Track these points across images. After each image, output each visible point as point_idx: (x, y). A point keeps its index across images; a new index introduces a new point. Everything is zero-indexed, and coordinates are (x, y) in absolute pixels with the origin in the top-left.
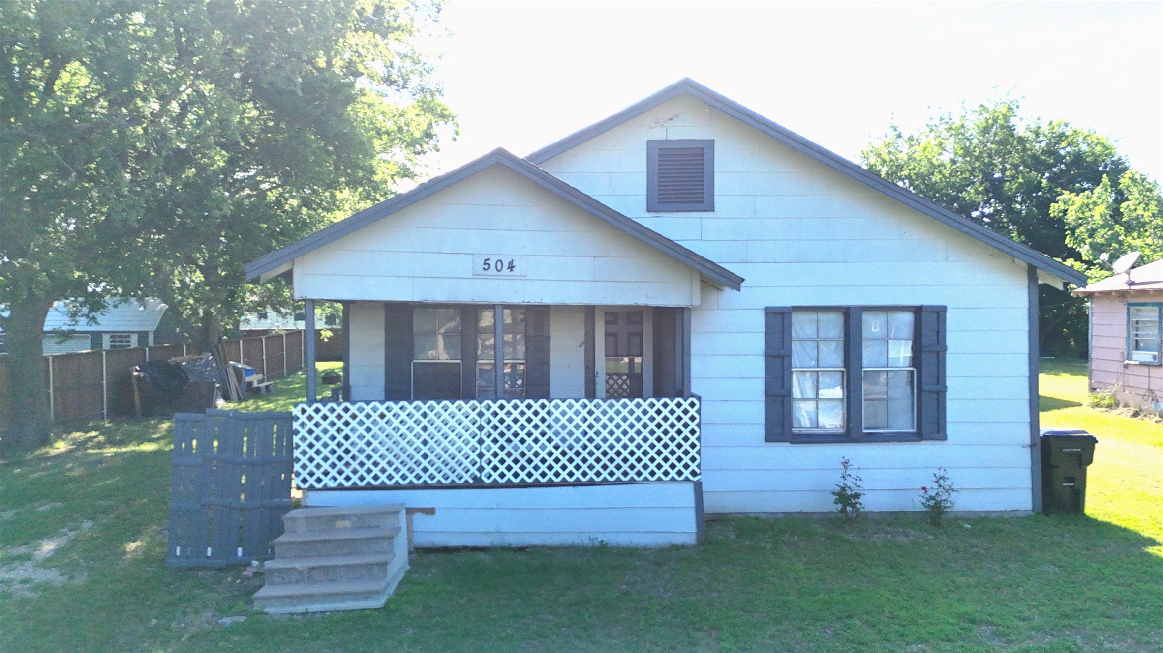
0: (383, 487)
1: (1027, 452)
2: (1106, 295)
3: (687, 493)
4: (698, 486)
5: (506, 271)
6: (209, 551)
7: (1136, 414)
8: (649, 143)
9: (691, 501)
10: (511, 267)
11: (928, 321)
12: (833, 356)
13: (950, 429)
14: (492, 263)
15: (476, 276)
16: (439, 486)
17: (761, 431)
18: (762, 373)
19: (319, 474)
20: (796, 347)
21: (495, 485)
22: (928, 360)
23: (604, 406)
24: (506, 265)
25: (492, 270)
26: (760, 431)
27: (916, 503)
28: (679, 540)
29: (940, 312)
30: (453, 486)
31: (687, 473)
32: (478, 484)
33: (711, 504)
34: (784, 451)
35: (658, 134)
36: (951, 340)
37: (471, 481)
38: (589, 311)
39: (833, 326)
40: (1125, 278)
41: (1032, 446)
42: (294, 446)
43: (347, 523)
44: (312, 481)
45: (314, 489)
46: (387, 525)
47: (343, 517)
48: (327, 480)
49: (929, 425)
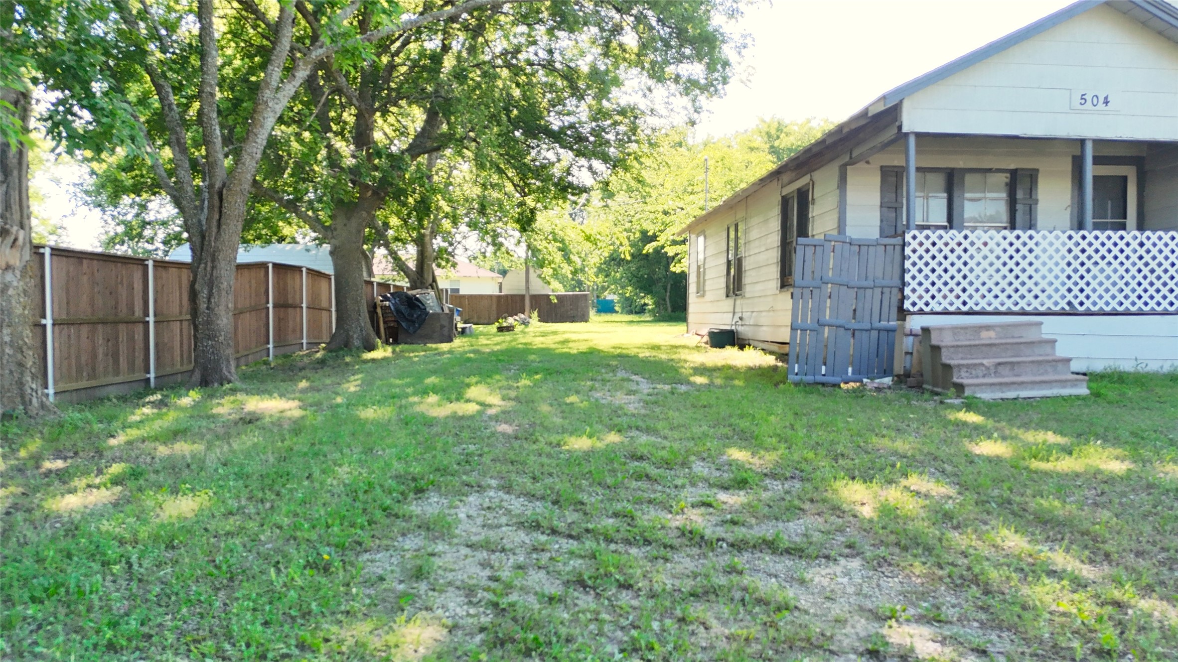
0: (983, 312)
5: (1101, 105)
6: (823, 370)
10: (1106, 102)
14: (1088, 98)
15: (1074, 110)
16: (1035, 313)
19: (927, 297)
21: (1089, 313)
24: (1101, 100)
25: (1089, 104)
37: (1067, 308)
42: (904, 271)
43: (992, 334)
44: (920, 304)
45: (921, 312)
46: (1030, 335)
47: (988, 328)
48: (933, 304)
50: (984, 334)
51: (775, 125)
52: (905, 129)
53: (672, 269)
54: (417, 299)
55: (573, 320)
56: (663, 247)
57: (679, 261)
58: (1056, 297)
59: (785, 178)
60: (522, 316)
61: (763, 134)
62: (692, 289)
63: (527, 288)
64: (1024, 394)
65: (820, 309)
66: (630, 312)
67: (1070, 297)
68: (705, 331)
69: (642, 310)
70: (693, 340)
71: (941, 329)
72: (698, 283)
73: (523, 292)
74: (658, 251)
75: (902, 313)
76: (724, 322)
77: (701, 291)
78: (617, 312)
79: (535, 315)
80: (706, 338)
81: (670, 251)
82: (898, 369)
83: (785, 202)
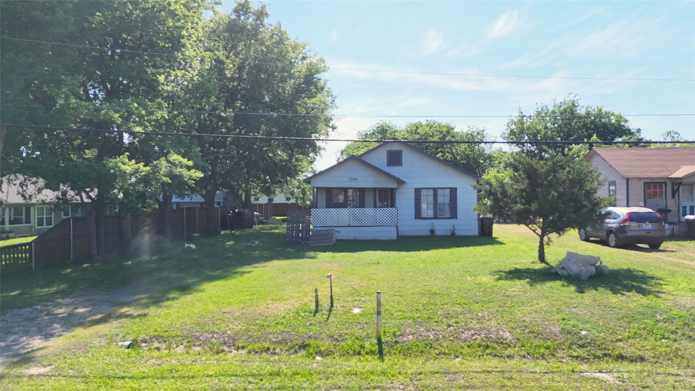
0: (329, 227)
1: (477, 222)
3: (394, 229)
4: (397, 227)
5: (355, 180)
8: (388, 151)
9: (395, 230)
11: (453, 191)
12: (431, 199)
13: (458, 216)
15: (348, 181)
16: (341, 226)
17: (414, 216)
18: (414, 203)
19: (316, 223)
20: (422, 198)
22: (453, 200)
25: (352, 180)
27: (449, 234)
28: (393, 238)
29: (456, 189)
30: (344, 226)
31: (394, 224)
32: (349, 226)
33: (401, 233)
34: (419, 222)
35: (389, 149)
36: (459, 195)
38: (374, 189)
39: (431, 192)
41: (478, 220)
42: (311, 217)
45: (315, 227)
48: (318, 225)
49: (454, 215)
58: (345, 223)
67: (348, 223)
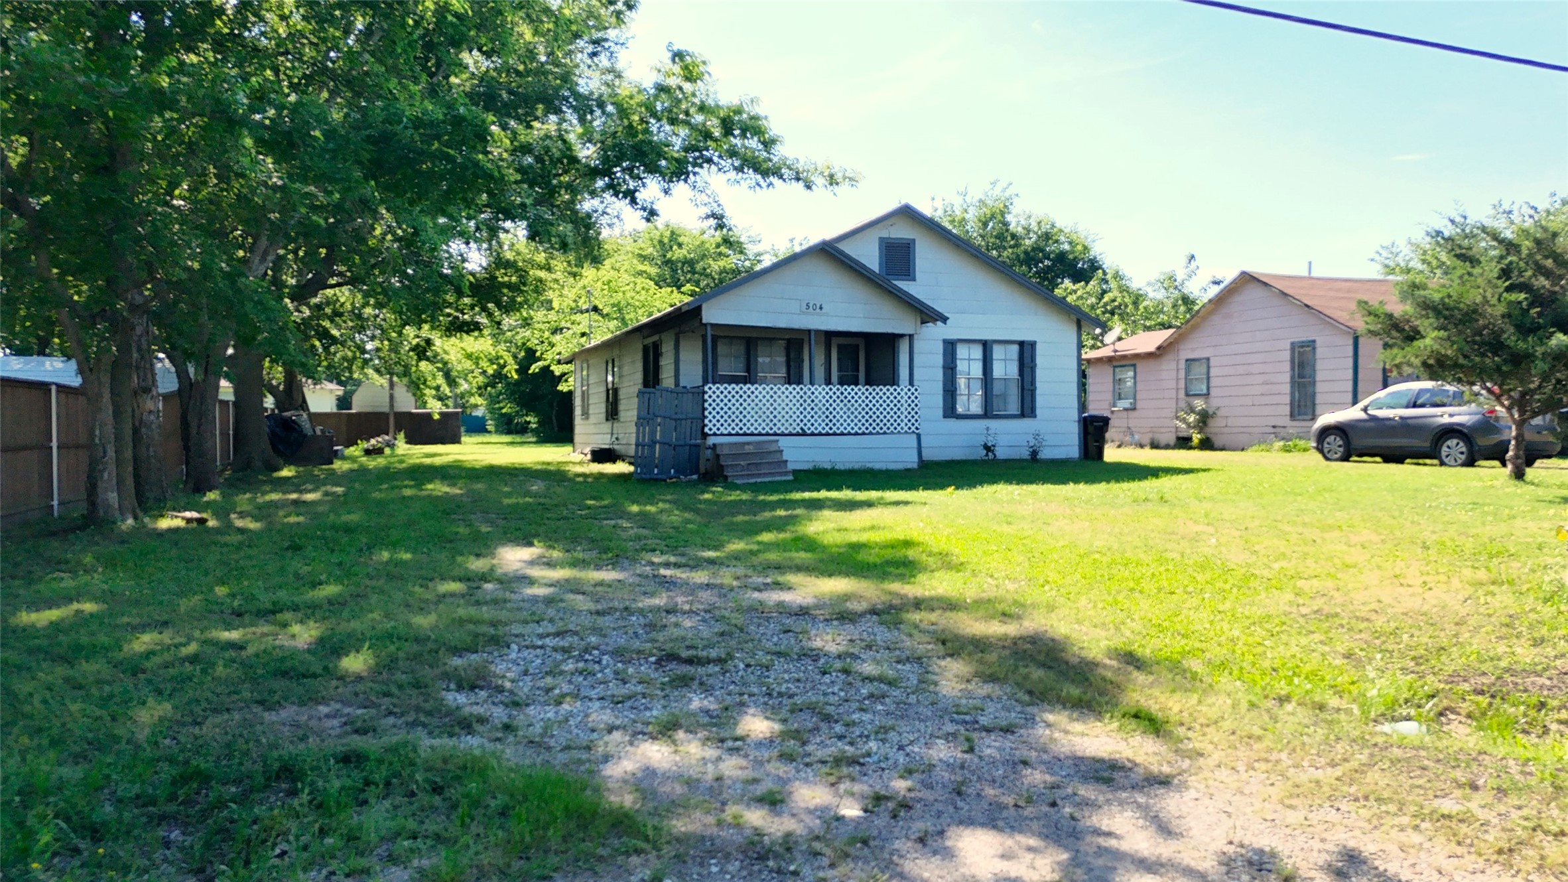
0: (753, 434)
1: (1076, 424)
2: (1099, 360)
3: (913, 441)
4: (919, 436)
5: (818, 310)
6: (656, 471)
7: (1119, 446)
8: (881, 239)
9: (916, 444)
10: (821, 308)
11: (1027, 349)
12: (977, 368)
13: (1038, 412)
14: (811, 305)
15: (802, 312)
16: (783, 435)
17: (943, 411)
18: (941, 378)
19: (718, 425)
20: (958, 364)
21: (813, 434)
22: (1027, 371)
23: (863, 390)
24: (818, 307)
25: (811, 309)
26: (940, 412)
27: (1025, 454)
28: (909, 466)
29: (1033, 345)
30: (790, 434)
31: (913, 428)
32: (804, 434)
33: (927, 455)
34: (953, 424)
35: (886, 234)
36: (1039, 360)
37: (799, 431)
39: (977, 352)
40: (1111, 347)
41: (1080, 421)
42: (704, 409)
43: (751, 447)
44: (714, 429)
45: (715, 434)
46: (773, 448)
47: (748, 443)
48: (722, 430)
49: (1027, 409)
50: (747, 447)
51: (668, 234)
52: (704, 321)
53: (560, 388)
54: (294, 421)
55: (443, 441)
56: (549, 366)
57: (566, 381)
58: (794, 425)
59: (645, 333)
60: (387, 438)
61: (656, 242)
62: (578, 411)
63: (392, 405)
64: (759, 480)
65: (653, 433)
66: (509, 432)
67: (802, 425)
68: (588, 450)
69: (522, 430)
70: (577, 457)
71: (722, 445)
72: (583, 406)
73: (386, 409)
74: (546, 370)
75: (705, 436)
76: (604, 442)
77: (586, 414)
78: (490, 432)
79: (401, 436)
80: (589, 457)
81: (557, 370)
82: (702, 470)
83: (646, 350)
